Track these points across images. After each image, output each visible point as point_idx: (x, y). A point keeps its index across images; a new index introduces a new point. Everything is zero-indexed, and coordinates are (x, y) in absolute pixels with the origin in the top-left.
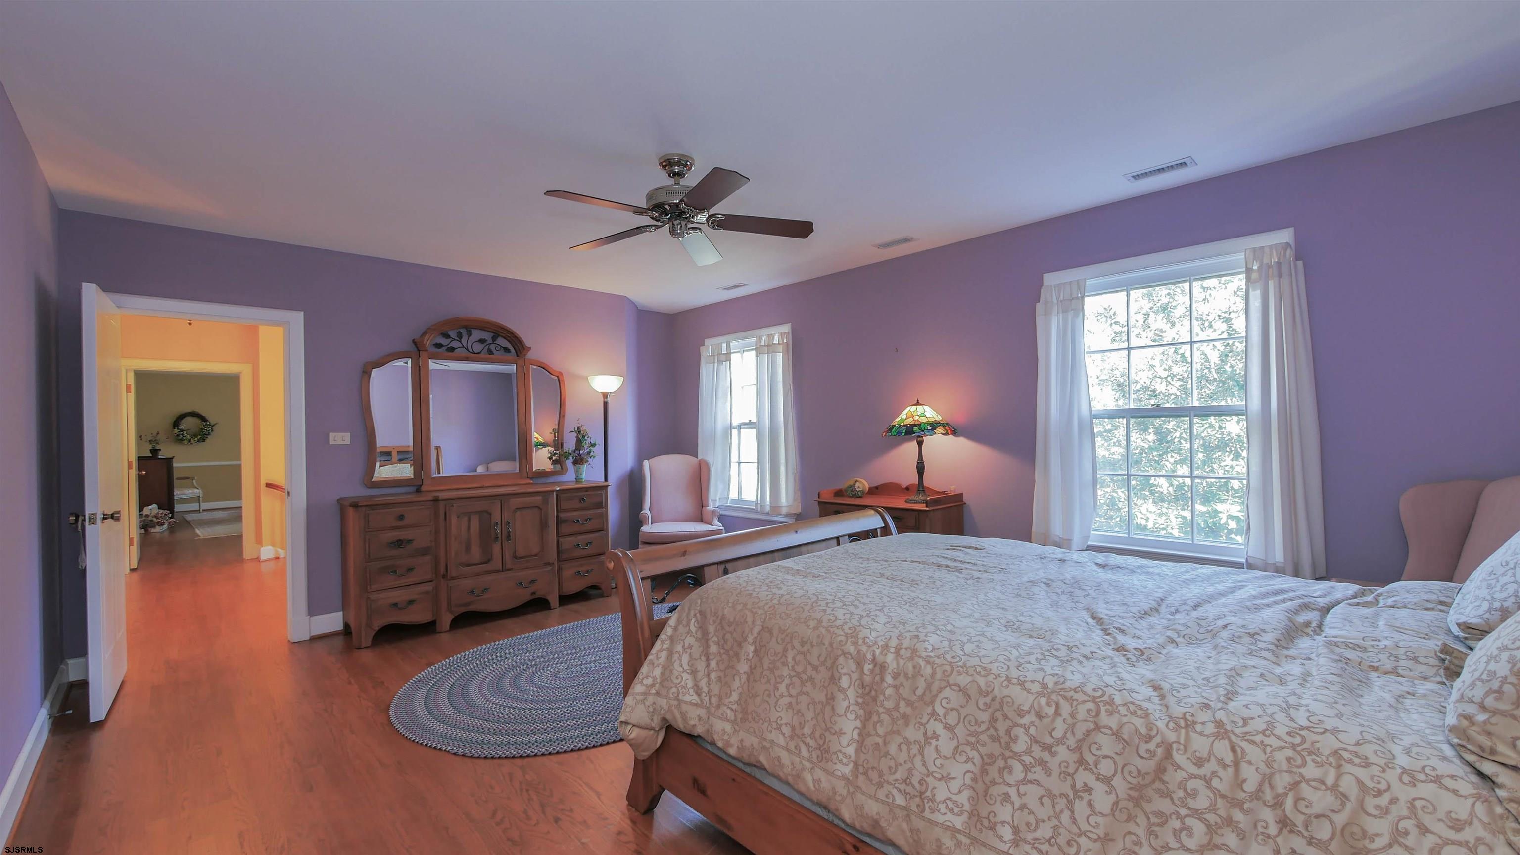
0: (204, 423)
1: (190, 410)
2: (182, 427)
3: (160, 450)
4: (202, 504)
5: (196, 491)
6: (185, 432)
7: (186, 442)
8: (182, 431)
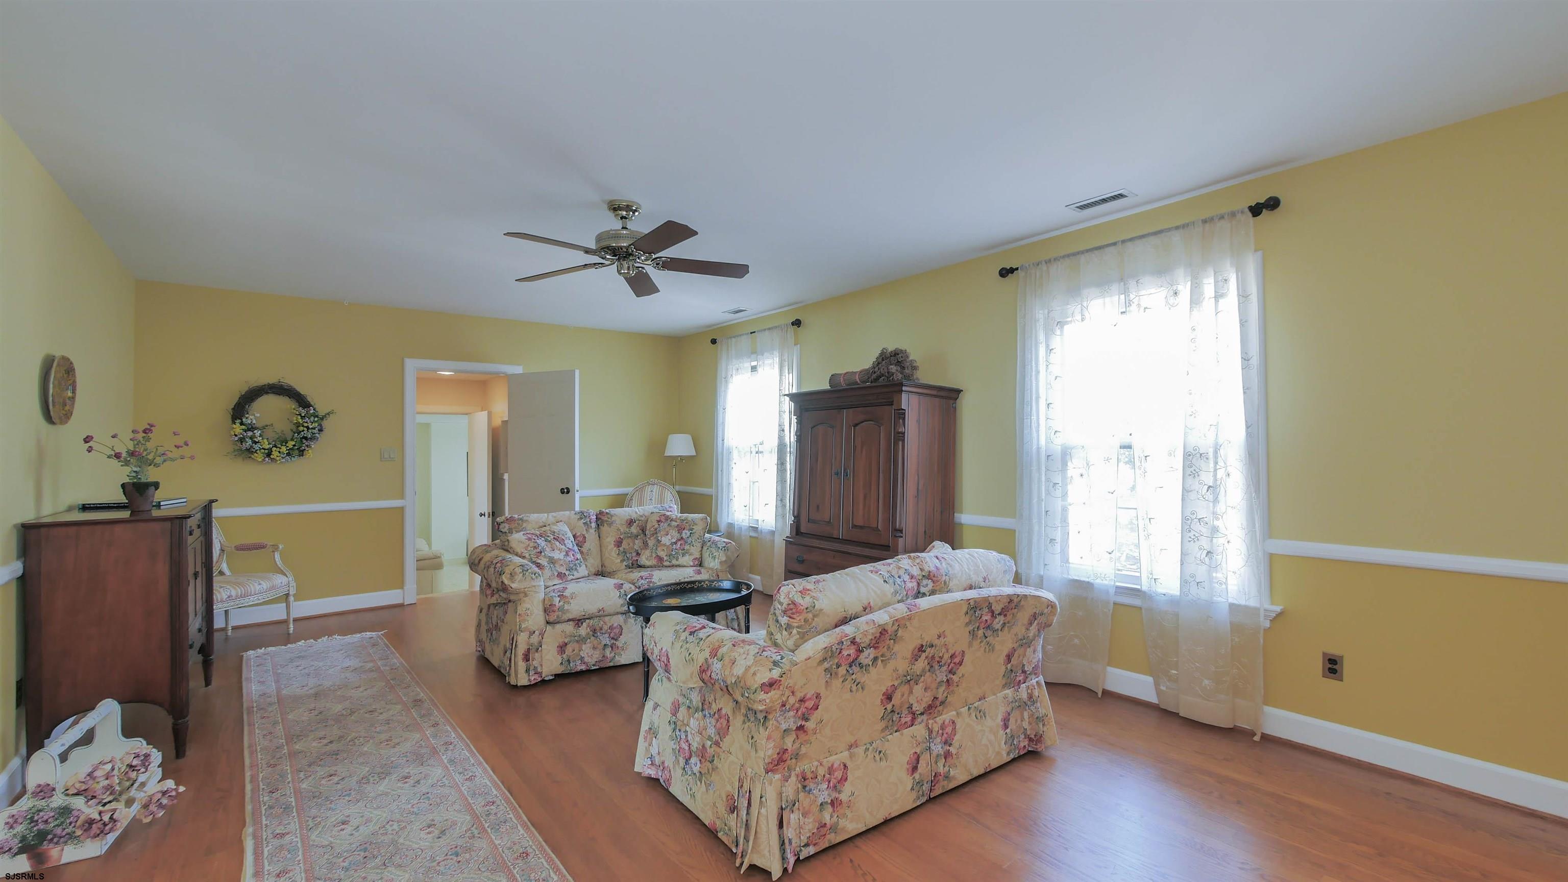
0: (303, 412)
1: (272, 380)
2: (250, 419)
3: (156, 485)
4: (295, 605)
5: (280, 580)
6: (257, 433)
7: (259, 457)
8: (251, 428)
